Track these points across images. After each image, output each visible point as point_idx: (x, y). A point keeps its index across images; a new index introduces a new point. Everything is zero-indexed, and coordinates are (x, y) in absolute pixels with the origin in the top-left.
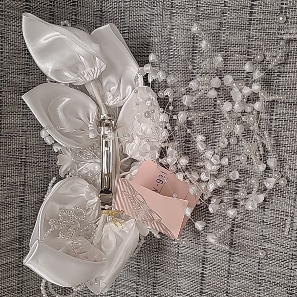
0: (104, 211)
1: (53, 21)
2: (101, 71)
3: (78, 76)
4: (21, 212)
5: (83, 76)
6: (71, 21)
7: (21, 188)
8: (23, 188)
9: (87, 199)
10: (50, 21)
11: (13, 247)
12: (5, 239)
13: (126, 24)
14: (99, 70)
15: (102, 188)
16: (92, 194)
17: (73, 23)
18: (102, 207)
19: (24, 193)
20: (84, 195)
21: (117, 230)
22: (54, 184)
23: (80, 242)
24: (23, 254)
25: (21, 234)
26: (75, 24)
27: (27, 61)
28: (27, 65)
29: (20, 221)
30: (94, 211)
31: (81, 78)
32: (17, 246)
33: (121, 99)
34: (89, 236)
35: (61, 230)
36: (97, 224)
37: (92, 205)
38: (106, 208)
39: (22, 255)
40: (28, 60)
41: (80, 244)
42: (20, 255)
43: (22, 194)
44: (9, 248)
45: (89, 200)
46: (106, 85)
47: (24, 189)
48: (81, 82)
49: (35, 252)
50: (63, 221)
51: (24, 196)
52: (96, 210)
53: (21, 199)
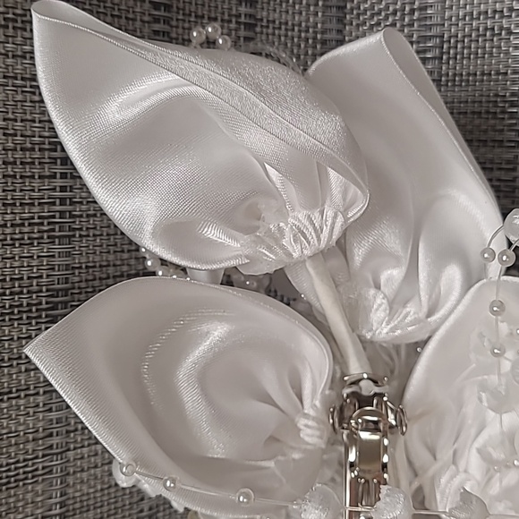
1: (166, 28)
2: (346, 220)
3: (260, 241)
5: (277, 241)
6: (233, 25)
10: (157, 27)
13: (430, 27)
14: (340, 216)
17: (242, 33)
26: (250, 34)
27: (63, 189)
28: (63, 201)
31: (270, 248)
33: (422, 315)
40: (67, 183)
46: (363, 264)
48: (268, 262)
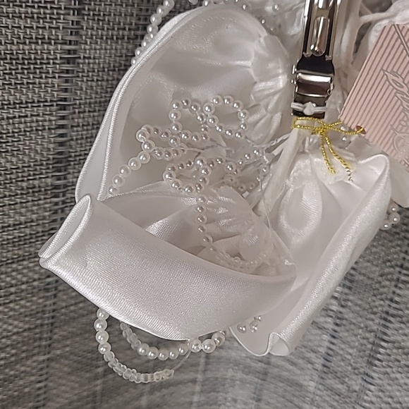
0: (300, 121)
4: (66, 90)
7: (71, 18)
8: (75, 18)
9: (256, 79)
11: (36, 183)
12: (14, 160)
15: (305, 50)
16: (271, 65)
18: (295, 106)
19: (77, 33)
20: (249, 63)
21: (330, 181)
22: (165, 20)
23: (225, 205)
24: (64, 202)
25: (61, 149)
29: (62, 113)
30: (269, 115)
32: (49, 180)
34: (247, 183)
35: (172, 161)
36: (276, 152)
37: (268, 96)
38: (306, 112)
39: (61, 206)
41: (221, 211)
42: (56, 204)
43: (73, 38)
44: (24, 184)
45: (261, 81)
47: (78, 23)
49: (76, 234)
50: (179, 135)
51: (76, 43)
52: (275, 111)
53: (69, 52)
